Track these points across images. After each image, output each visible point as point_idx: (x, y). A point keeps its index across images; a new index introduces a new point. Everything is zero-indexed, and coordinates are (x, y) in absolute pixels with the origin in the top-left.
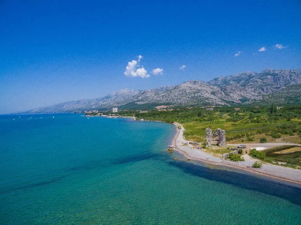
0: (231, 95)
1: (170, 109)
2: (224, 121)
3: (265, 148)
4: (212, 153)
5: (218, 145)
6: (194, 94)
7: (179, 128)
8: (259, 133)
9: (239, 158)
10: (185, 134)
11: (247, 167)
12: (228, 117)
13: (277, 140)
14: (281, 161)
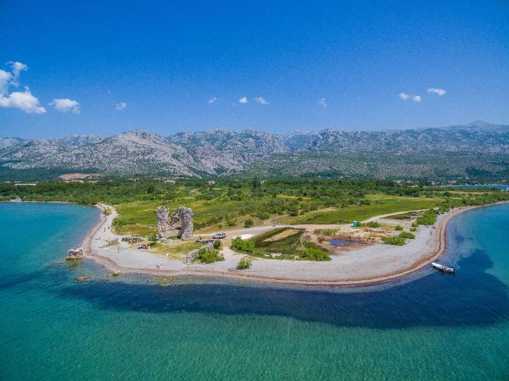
0: (203, 161)
1: (94, 180)
2: (191, 199)
3: (252, 235)
4: (167, 255)
5: (179, 237)
6: (143, 155)
7: (106, 213)
8: (242, 213)
9: (215, 256)
10: (116, 222)
11: (230, 270)
12: (199, 194)
13: (265, 222)
14: (275, 252)
